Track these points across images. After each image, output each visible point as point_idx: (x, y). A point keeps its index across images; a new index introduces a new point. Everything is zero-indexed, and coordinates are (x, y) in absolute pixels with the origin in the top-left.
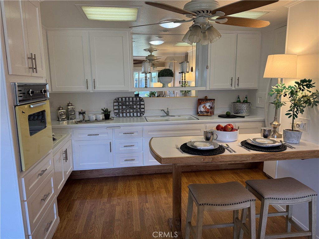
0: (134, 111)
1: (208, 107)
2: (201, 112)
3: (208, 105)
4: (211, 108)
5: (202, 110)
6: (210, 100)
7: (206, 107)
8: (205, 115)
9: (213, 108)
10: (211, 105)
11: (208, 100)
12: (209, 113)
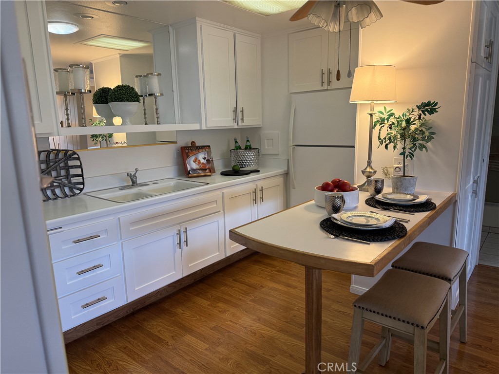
0: (55, 184)
1: (203, 161)
2: (193, 170)
3: (201, 156)
4: (208, 161)
5: (195, 166)
6: (203, 147)
7: (199, 161)
8: (202, 174)
9: (212, 162)
10: (206, 156)
11: (200, 149)
12: (207, 171)
